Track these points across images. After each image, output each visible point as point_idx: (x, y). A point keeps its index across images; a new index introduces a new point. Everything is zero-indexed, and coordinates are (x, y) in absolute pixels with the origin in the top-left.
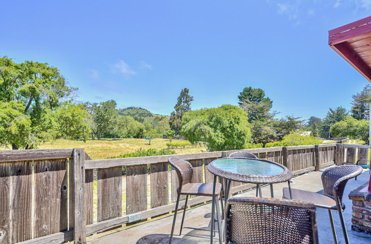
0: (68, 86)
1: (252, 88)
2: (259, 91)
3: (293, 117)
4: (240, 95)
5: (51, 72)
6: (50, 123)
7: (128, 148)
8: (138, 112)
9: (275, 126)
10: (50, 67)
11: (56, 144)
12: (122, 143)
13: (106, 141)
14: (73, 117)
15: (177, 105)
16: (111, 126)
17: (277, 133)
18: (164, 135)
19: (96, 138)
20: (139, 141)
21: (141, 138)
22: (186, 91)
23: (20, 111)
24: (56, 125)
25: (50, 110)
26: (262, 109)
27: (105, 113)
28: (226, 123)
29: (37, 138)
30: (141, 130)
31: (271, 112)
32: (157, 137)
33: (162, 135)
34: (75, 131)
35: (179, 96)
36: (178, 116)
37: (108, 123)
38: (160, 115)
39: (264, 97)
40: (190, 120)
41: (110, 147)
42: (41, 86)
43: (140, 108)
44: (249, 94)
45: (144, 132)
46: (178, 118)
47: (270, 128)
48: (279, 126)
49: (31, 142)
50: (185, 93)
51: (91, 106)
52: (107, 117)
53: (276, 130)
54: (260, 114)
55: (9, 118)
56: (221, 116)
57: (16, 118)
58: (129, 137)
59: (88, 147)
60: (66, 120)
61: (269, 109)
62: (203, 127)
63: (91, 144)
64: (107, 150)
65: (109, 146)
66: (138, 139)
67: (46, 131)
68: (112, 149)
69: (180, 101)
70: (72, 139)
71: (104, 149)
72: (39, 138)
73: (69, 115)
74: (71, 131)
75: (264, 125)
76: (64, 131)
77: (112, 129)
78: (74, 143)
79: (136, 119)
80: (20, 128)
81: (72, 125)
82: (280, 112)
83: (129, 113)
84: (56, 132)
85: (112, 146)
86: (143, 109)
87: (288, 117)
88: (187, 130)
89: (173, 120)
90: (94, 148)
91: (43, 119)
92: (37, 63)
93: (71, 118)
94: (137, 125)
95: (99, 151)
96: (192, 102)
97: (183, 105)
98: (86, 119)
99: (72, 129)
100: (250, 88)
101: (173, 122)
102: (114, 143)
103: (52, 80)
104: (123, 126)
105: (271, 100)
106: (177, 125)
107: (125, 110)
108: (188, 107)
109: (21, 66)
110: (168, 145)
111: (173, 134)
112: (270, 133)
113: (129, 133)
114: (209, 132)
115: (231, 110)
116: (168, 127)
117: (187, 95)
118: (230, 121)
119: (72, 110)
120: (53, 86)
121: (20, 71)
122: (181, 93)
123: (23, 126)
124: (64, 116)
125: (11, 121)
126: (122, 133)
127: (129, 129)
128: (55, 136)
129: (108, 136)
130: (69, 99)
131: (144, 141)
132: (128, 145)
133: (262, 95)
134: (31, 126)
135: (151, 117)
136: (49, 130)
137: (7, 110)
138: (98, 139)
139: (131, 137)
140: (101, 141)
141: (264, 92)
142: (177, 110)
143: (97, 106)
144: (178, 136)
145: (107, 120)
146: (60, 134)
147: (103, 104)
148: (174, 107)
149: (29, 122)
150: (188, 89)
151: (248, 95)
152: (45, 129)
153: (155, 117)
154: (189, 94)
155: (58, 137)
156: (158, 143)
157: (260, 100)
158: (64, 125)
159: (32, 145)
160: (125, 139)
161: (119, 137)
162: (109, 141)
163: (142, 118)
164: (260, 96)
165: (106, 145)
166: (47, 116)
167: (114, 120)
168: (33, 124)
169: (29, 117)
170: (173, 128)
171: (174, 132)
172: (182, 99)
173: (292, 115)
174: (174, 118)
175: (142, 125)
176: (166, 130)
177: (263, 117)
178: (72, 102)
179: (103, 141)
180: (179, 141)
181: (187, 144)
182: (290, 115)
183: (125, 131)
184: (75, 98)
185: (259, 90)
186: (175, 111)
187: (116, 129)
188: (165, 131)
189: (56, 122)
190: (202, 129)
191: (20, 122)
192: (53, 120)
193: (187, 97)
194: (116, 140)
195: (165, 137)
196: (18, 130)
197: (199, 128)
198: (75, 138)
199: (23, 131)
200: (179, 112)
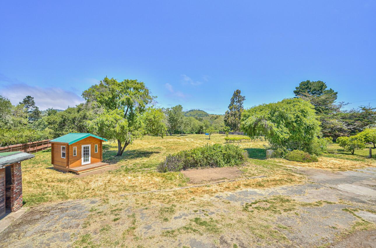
0: (151, 95)
1: (310, 82)
2: (320, 84)
3: (370, 107)
4: (296, 90)
5: (139, 86)
6: (140, 124)
7: (193, 142)
8: (197, 113)
9: (344, 118)
10: (139, 82)
11: (143, 140)
12: (187, 138)
13: (176, 137)
14: (155, 118)
15: (230, 105)
16: (179, 125)
17: (349, 125)
18: (220, 131)
19: (169, 135)
20: (201, 136)
21: (202, 133)
22: (238, 92)
23: (121, 115)
24: (143, 125)
25: (139, 114)
26: (324, 101)
27: (174, 115)
28: (291, 117)
29: (132, 135)
30: (201, 127)
31: (336, 103)
32: (214, 132)
33: (218, 131)
34: (156, 129)
35: (232, 97)
36: (232, 114)
37: (177, 123)
38: (215, 114)
39: (326, 89)
40: (249, 116)
41: (179, 142)
42: (133, 97)
43: (199, 110)
44: (308, 87)
45: (203, 129)
46: (232, 116)
47: (338, 121)
48: (350, 118)
49: (128, 138)
50: (237, 94)
51: (165, 111)
52: (176, 118)
53: (346, 122)
54: (323, 107)
55: (115, 121)
56: (285, 110)
57: (119, 121)
58: (192, 133)
59: (164, 141)
60: (150, 121)
61: (333, 100)
62: (264, 122)
63: (166, 139)
64: (177, 144)
65: (179, 140)
66: (199, 135)
67: (138, 130)
68: (181, 143)
69: (233, 101)
70: (153, 136)
71: (175, 143)
72: (133, 135)
73: (152, 117)
74: (153, 129)
75: (330, 118)
76: (149, 130)
77: (180, 127)
78: (155, 138)
79: (197, 119)
80: (122, 128)
81: (154, 125)
82: (348, 103)
83: (190, 114)
84: (144, 130)
85: (181, 140)
86: (201, 111)
87: (362, 108)
88: (247, 126)
89: (228, 117)
90: (168, 142)
91: (135, 121)
92: (131, 80)
93: (153, 119)
94: (197, 123)
95: (172, 145)
96: (244, 101)
97: (236, 104)
98: (163, 120)
99: (154, 128)
100: (308, 82)
101: (228, 119)
102: (182, 138)
103: (140, 92)
104: (188, 124)
105: (335, 92)
106: (231, 122)
107: (188, 112)
108: (240, 106)
109: (122, 83)
110: (226, 140)
111: (229, 130)
112: (337, 126)
113: (192, 129)
114: (271, 127)
115: (294, 103)
116: (223, 124)
117: (239, 95)
118: (296, 115)
119: (153, 113)
120: (141, 96)
121: (121, 87)
122: (234, 95)
123: (124, 127)
124: (149, 118)
125: (116, 124)
126: (187, 130)
127: (192, 127)
128: (143, 134)
129: (177, 132)
130: (152, 105)
131: (204, 136)
132: (192, 140)
133: (324, 87)
134: (128, 127)
135: (208, 117)
136: (139, 129)
137: (114, 116)
138: (171, 135)
139: (194, 133)
140: (172, 137)
141: (325, 84)
142: (230, 109)
143: (169, 110)
144: (232, 131)
145: (176, 120)
146: (146, 132)
147: (173, 108)
148: (228, 107)
149: (127, 124)
150: (240, 90)
151: (307, 89)
152: (136, 129)
153: (211, 117)
154: (241, 95)
155: (145, 134)
156: (216, 138)
157: (321, 92)
158: (148, 125)
159: (129, 141)
160: (189, 135)
161: (185, 134)
162: (178, 136)
163: (201, 118)
164: (322, 88)
165: (177, 139)
166: (138, 119)
167: (181, 120)
168: (130, 125)
169: (127, 120)
170: (227, 124)
171: (229, 128)
172: (235, 99)
173: (368, 105)
174: (229, 116)
175: (202, 124)
176: (221, 126)
177: (326, 109)
178: (153, 107)
179: (174, 137)
180: (234, 136)
181: (243, 139)
182: (366, 105)
183: (189, 129)
184: (155, 104)
185: (319, 82)
186: (229, 110)
187: (182, 127)
188: (220, 128)
189: (144, 122)
190: (263, 125)
191: (121, 124)
192: (141, 121)
193: (240, 97)
194: (183, 136)
195: (221, 132)
196: (121, 130)
197: (259, 124)
198: (155, 135)
199: (124, 130)
200: (233, 110)
